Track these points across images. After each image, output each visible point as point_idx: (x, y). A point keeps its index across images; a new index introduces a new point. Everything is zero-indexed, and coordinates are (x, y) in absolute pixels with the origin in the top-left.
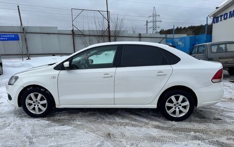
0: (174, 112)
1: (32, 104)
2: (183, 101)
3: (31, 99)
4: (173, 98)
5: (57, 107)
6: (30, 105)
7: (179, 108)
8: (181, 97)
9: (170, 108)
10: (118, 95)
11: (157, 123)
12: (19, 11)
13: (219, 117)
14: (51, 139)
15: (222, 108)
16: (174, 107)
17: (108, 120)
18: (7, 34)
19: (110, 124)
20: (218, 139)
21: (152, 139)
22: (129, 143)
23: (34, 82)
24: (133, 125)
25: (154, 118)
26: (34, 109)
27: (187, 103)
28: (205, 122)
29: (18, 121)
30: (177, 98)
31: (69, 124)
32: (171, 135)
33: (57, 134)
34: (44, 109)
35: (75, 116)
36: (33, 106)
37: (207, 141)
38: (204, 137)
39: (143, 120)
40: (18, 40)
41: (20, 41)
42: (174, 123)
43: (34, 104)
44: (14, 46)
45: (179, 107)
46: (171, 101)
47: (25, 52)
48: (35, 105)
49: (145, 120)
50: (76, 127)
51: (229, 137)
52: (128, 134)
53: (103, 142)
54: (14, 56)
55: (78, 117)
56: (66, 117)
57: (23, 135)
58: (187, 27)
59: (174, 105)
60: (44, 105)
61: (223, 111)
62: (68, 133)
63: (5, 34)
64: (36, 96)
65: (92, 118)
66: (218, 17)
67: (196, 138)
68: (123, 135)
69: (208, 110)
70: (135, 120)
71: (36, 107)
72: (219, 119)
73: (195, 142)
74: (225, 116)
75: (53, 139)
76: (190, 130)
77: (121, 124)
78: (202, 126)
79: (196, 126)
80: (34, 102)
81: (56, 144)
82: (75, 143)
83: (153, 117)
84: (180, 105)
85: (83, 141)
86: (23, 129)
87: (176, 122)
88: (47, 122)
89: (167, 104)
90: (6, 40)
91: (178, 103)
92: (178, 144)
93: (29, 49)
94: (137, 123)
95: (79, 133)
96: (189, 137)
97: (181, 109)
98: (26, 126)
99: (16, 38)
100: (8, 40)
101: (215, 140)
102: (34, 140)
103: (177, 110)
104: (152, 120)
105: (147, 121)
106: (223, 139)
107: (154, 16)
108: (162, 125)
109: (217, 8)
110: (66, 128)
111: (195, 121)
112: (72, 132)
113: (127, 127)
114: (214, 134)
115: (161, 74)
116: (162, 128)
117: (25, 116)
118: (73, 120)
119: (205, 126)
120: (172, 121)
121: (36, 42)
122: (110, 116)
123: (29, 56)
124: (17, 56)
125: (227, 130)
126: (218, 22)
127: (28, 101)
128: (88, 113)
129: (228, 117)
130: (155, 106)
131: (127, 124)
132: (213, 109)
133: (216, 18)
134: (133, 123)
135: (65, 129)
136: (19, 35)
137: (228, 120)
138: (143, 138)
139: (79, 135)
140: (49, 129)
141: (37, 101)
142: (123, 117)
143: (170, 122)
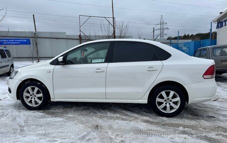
0: (165, 108)
1: (29, 97)
2: (174, 97)
3: (28, 92)
4: (163, 93)
5: (52, 100)
6: (28, 97)
7: (170, 104)
8: (172, 93)
9: (160, 104)
10: (110, 90)
11: (147, 118)
12: (34, 20)
13: (213, 115)
14: (40, 128)
15: (218, 108)
16: (165, 102)
17: (99, 114)
18: (20, 38)
19: (101, 117)
20: (206, 134)
21: (139, 131)
22: (114, 134)
23: (32, 76)
24: (123, 119)
25: (146, 113)
26: (31, 102)
27: (178, 99)
28: (197, 119)
29: (16, 112)
30: (168, 94)
31: (61, 116)
32: (159, 129)
33: (48, 124)
34: (40, 102)
35: (69, 110)
36: (30, 99)
37: (194, 136)
38: (193, 132)
39: (134, 115)
40: (30, 44)
41: (31, 45)
42: (164, 118)
43: (30, 97)
44: (25, 50)
45: (170, 102)
46: (161, 97)
47: (35, 56)
48: (32, 98)
49: (136, 115)
50: (67, 119)
51: (219, 133)
52: (115, 126)
53: (90, 132)
54: (25, 59)
55: (72, 111)
56: (61, 110)
57: (16, 124)
58: (194, 34)
59: (165, 101)
60: (40, 98)
61: (219, 110)
62: (58, 123)
63: (18, 38)
64: (33, 89)
65: (85, 112)
66: (222, 22)
67: (184, 133)
68: (110, 127)
69: (203, 109)
70: (126, 115)
71: (33, 100)
72: (213, 117)
73: (181, 135)
74: (219, 114)
75: (43, 128)
76: (179, 125)
77: (112, 118)
78: (193, 123)
79: (187, 122)
80: (31, 95)
81: (44, 132)
82: (62, 132)
83: (144, 113)
84: (171, 101)
85: (71, 131)
86: (18, 119)
87: (167, 118)
88: (42, 114)
89: (158, 100)
90: (18, 44)
91: (168, 99)
92: (164, 137)
93: (39, 52)
94: (127, 118)
95: (68, 124)
96: (177, 132)
97: (172, 104)
98: (22, 116)
99: (28, 43)
100: (20, 44)
101: (204, 135)
102: (25, 128)
103: (168, 105)
104: (143, 115)
105: (138, 116)
106: (212, 135)
107: (162, 23)
108: (152, 120)
109: (221, 13)
110: (58, 119)
111: (187, 118)
112: (62, 123)
113: (117, 121)
114: (204, 130)
115: (151, 70)
116: (152, 123)
117: (23, 109)
118: (67, 113)
119: (195, 122)
120: (163, 117)
121: (45, 47)
122: (103, 111)
123: (38, 59)
124: (28, 59)
125: (219, 127)
126: (222, 26)
127: (25, 94)
128: (82, 108)
129: (222, 115)
130: (145, 101)
131: (117, 118)
132: (209, 108)
133: (220, 23)
134: (123, 117)
135: (56, 120)
136: (31, 39)
137: (222, 118)
138: (129, 131)
139: (68, 126)
140: (42, 120)
141: (33, 94)
142: (115, 112)
143: (161, 117)
